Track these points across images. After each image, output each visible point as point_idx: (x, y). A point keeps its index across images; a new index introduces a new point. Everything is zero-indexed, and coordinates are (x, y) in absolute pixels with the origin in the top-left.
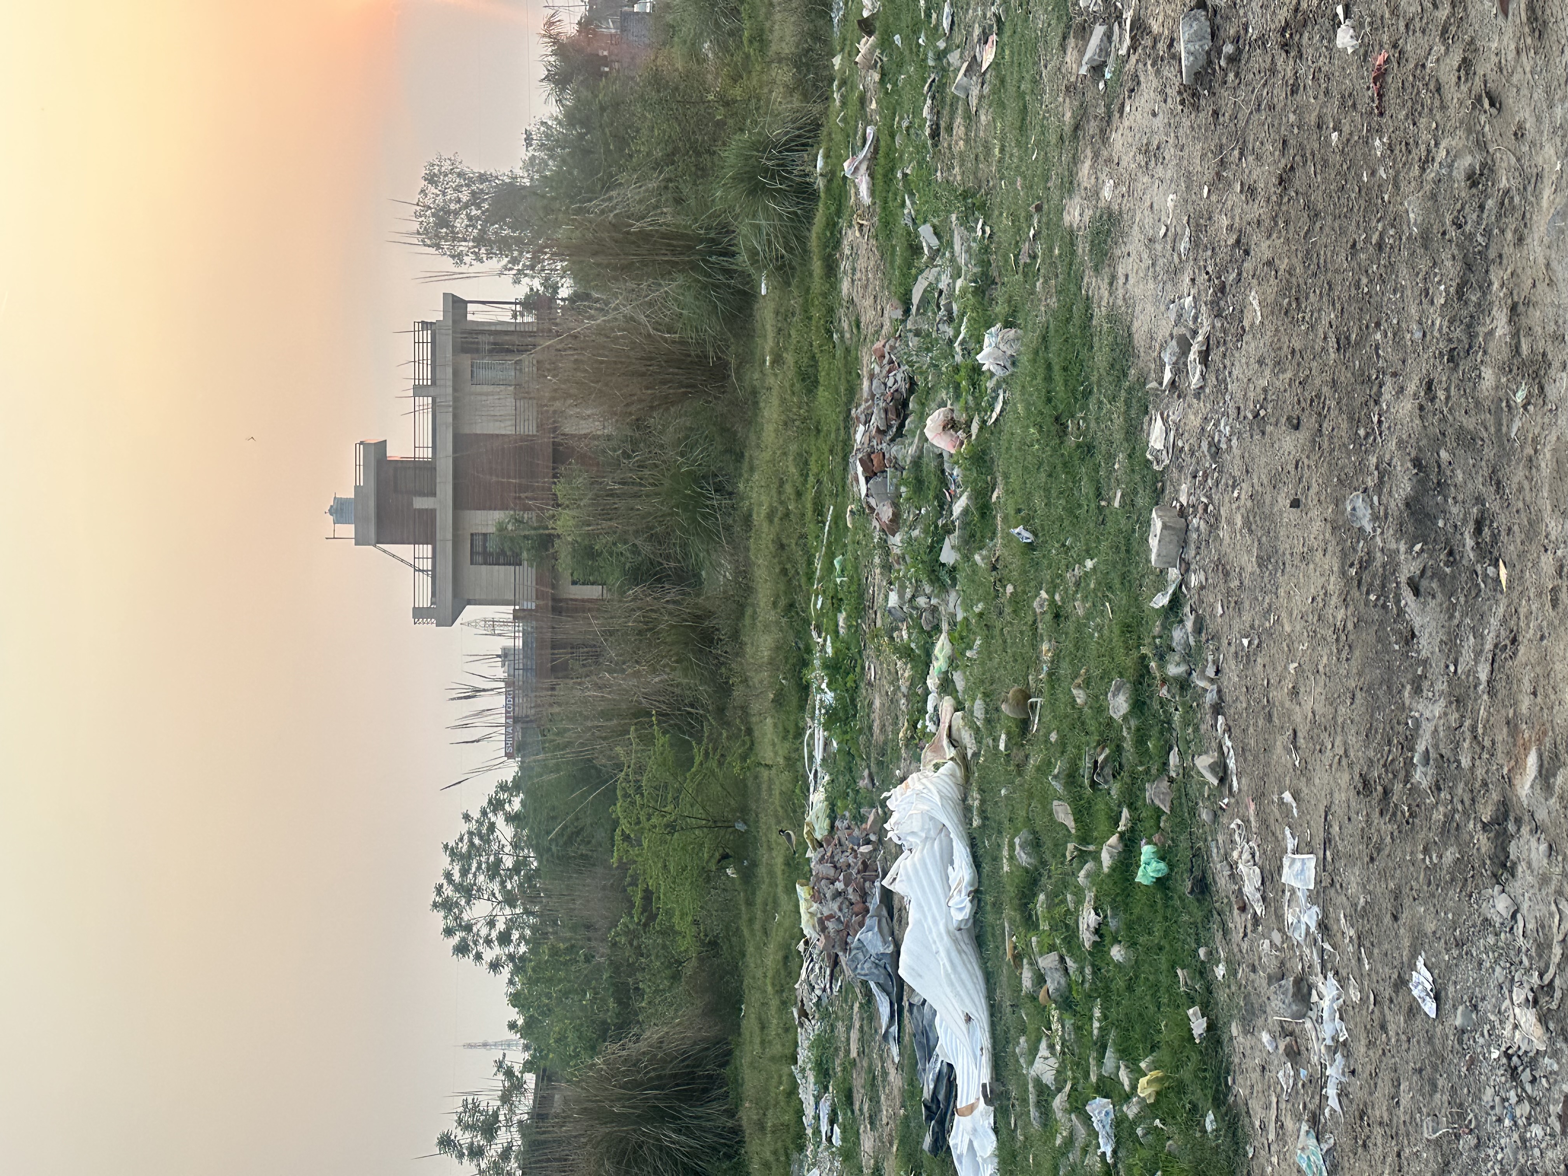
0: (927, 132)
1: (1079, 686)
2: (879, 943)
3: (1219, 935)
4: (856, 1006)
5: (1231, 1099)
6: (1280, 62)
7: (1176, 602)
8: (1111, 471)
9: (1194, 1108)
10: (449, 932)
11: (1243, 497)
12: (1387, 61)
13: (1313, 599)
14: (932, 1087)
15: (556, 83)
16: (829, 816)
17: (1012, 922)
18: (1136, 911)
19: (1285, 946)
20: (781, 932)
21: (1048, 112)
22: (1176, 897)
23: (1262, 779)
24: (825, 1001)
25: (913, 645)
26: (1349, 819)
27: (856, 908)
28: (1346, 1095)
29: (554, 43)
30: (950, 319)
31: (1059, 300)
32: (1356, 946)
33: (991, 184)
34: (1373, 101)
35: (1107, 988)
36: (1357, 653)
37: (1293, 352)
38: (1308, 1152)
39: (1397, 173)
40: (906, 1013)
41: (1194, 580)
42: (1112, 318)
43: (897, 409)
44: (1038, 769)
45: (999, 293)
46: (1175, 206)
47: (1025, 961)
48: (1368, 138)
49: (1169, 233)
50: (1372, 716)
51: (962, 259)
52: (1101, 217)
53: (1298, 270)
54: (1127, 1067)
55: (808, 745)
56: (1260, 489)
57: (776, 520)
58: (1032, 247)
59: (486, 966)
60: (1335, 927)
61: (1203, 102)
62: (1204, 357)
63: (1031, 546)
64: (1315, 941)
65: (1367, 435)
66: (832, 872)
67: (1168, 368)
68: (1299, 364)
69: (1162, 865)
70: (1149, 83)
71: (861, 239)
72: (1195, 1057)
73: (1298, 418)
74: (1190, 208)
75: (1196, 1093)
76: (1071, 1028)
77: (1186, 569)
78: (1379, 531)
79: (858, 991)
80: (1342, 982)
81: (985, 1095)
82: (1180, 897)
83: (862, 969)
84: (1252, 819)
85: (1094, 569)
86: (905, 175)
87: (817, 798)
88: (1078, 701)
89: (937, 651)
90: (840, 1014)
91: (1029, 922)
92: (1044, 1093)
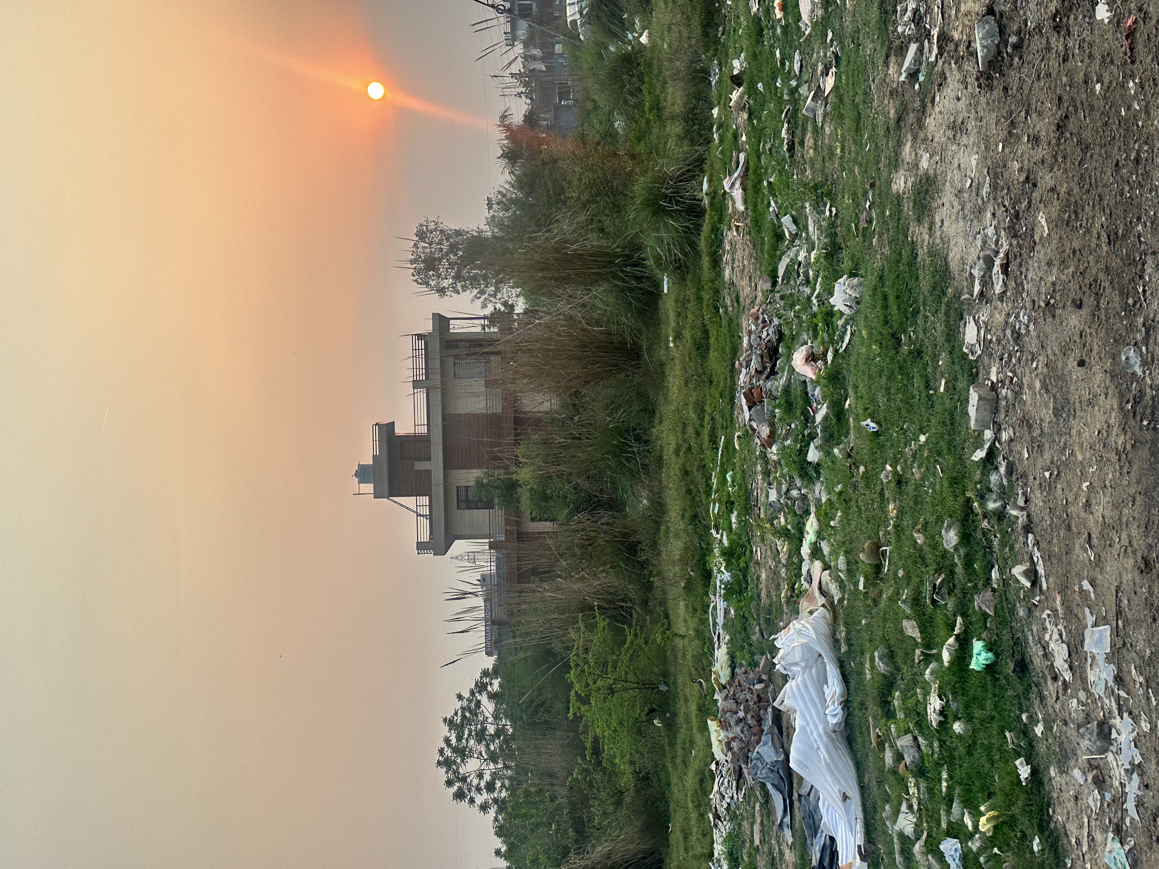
0: (785, 147)
1: (918, 531)
2: (773, 754)
3: (1037, 702)
4: (757, 808)
5: (1052, 825)
6: (1053, 41)
7: (991, 454)
8: (936, 367)
9: (1024, 836)
10: (449, 783)
11: (1040, 366)
12: (1135, 22)
13: (1099, 433)
14: (818, 856)
15: (509, 159)
16: (730, 666)
17: (875, 718)
18: (972, 692)
19: (1089, 701)
20: (697, 762)
21: (877, 113)
22: (1002, 678)
23: (1065, 575)
24: (733, 806)
25: (789, 527)
26: (1135, 593)
27: (754, 730)
28: (1142, 805)
29: (507, 131)
30: (807, 282)
31: (891, 248)
32: (1145, 688)
33: (835, 176)
34: (1126, 55)
35: (952, 757)
36: (1135, 467)
37: (1074, 252)
38: (1114, 854)
39: (1148, 103)
40: (796, 804)
41: (1005, 436)
42: (932, 253)
43: (770, 355)
44: (890, 599)
45: (845, 255)
46: (978, 163)
47: (887, 745)
48: (1123, 83)
49: (974, 184)
50: (1149, 512)
51: (814, 238)
52: (921, 181)
53: (1075, 191)
54: (970, 813)
55: (712, 615)
56: (1053, 358)
57: (681, 453)
58: (869, 213)
59: (477, 808)
60: (1128, 678)
61: (995, 83)
62: (1005, 268)
63: (876, 434)
64: (1113, 691)
65: (1135, 303)
66: (734, 707)
67: (977, 282)
68: (1079, 260)
69: (990, 655)
70: (953, 77)
71: (738, 237)
72: (1023, 796)
73: (1081, 300)
74: (989, 163)
75: (1024, 823)
76: (925, 790)
77: (998, 430)
78: (1148, 372)
79: (758, 793)
80: (1135, 719)
81: (860, 853)
82: (1005, 678)
83: (761, 774)
84: (1059, 608)
85: (927, 441)
86: (770, 183)
87: (721, 654)
88: (919, 541)
89: (808, 528)
90: (745, 815)
91: (889, 714)
92: (906, 842)
